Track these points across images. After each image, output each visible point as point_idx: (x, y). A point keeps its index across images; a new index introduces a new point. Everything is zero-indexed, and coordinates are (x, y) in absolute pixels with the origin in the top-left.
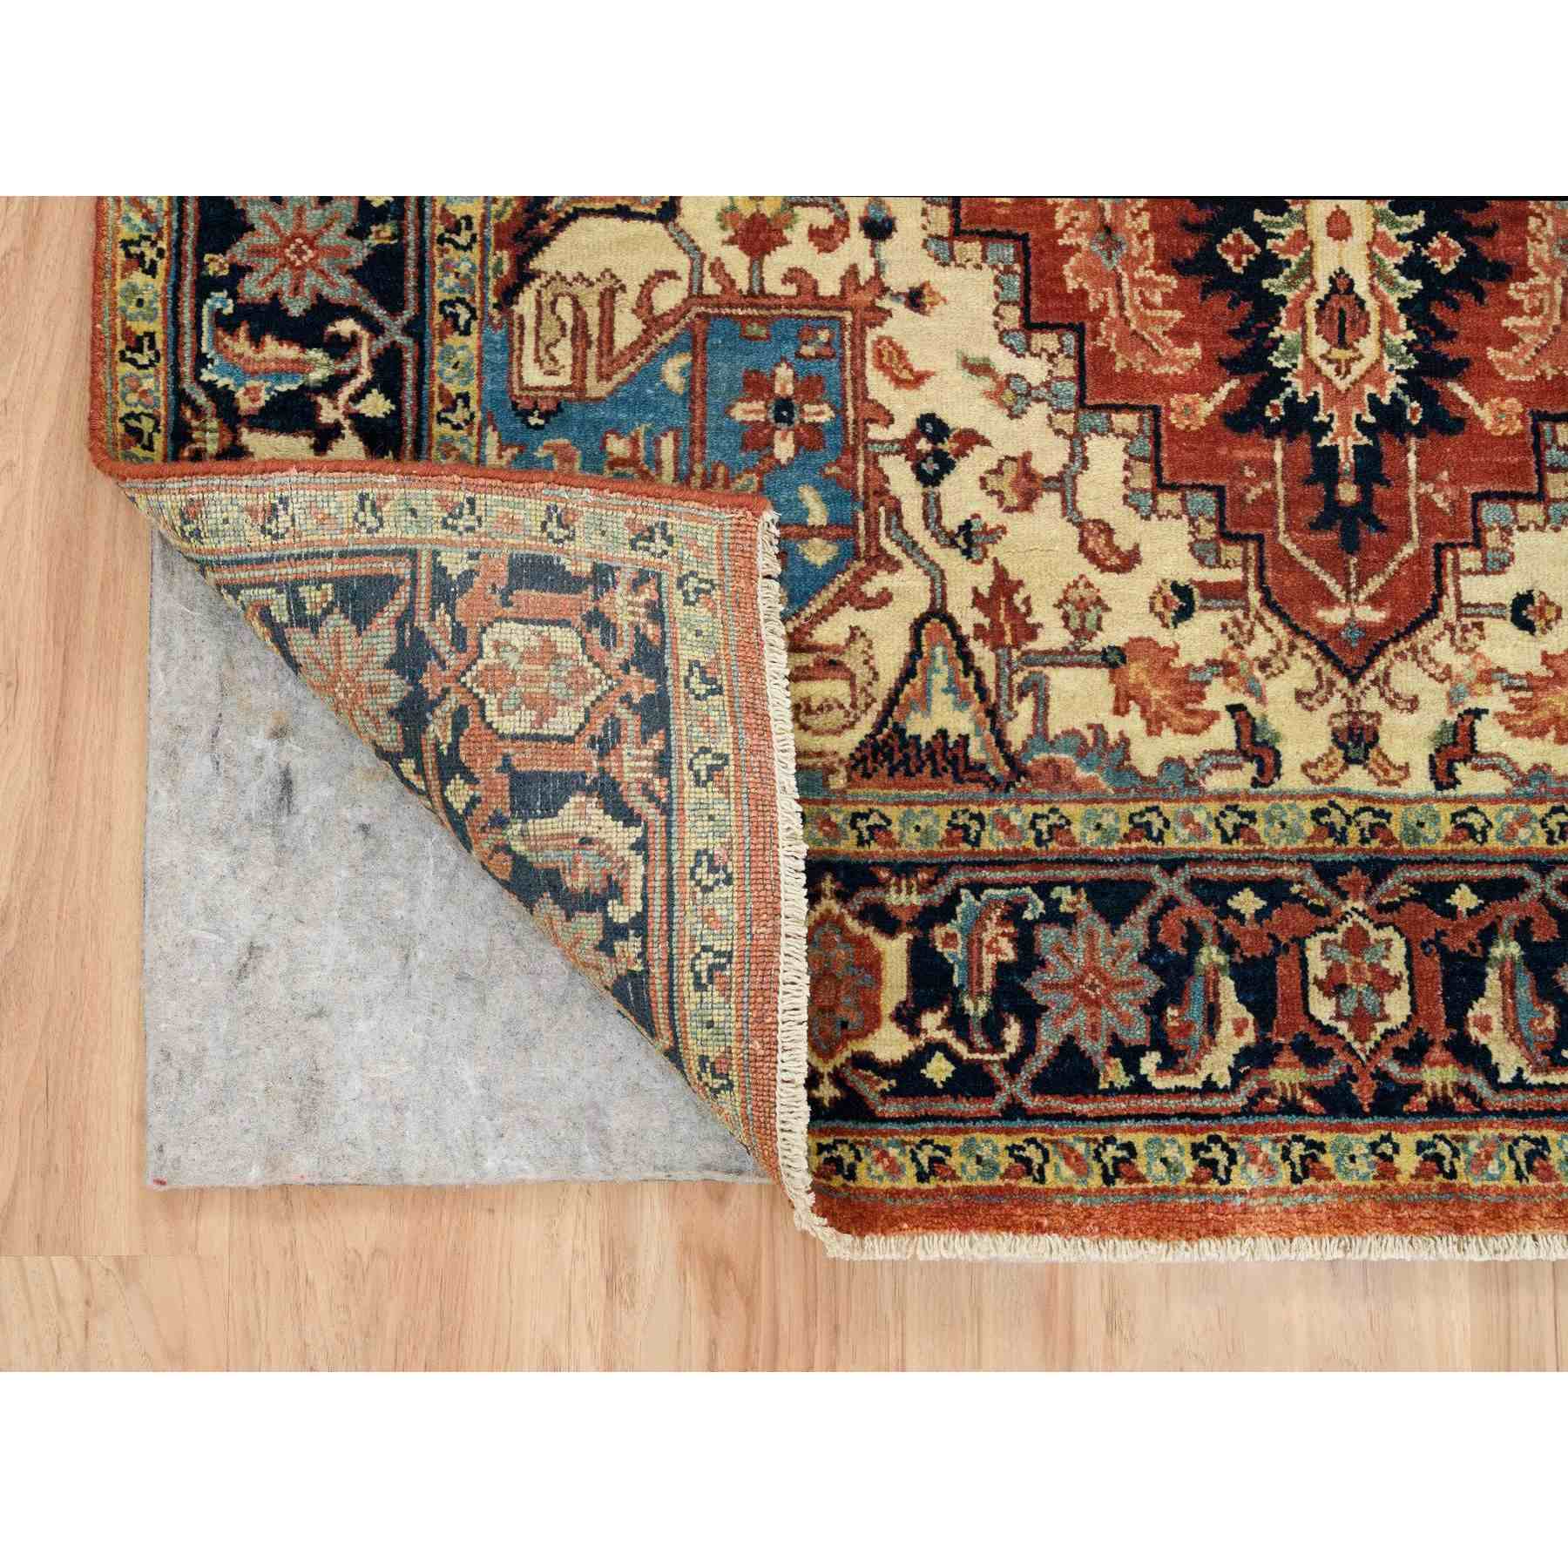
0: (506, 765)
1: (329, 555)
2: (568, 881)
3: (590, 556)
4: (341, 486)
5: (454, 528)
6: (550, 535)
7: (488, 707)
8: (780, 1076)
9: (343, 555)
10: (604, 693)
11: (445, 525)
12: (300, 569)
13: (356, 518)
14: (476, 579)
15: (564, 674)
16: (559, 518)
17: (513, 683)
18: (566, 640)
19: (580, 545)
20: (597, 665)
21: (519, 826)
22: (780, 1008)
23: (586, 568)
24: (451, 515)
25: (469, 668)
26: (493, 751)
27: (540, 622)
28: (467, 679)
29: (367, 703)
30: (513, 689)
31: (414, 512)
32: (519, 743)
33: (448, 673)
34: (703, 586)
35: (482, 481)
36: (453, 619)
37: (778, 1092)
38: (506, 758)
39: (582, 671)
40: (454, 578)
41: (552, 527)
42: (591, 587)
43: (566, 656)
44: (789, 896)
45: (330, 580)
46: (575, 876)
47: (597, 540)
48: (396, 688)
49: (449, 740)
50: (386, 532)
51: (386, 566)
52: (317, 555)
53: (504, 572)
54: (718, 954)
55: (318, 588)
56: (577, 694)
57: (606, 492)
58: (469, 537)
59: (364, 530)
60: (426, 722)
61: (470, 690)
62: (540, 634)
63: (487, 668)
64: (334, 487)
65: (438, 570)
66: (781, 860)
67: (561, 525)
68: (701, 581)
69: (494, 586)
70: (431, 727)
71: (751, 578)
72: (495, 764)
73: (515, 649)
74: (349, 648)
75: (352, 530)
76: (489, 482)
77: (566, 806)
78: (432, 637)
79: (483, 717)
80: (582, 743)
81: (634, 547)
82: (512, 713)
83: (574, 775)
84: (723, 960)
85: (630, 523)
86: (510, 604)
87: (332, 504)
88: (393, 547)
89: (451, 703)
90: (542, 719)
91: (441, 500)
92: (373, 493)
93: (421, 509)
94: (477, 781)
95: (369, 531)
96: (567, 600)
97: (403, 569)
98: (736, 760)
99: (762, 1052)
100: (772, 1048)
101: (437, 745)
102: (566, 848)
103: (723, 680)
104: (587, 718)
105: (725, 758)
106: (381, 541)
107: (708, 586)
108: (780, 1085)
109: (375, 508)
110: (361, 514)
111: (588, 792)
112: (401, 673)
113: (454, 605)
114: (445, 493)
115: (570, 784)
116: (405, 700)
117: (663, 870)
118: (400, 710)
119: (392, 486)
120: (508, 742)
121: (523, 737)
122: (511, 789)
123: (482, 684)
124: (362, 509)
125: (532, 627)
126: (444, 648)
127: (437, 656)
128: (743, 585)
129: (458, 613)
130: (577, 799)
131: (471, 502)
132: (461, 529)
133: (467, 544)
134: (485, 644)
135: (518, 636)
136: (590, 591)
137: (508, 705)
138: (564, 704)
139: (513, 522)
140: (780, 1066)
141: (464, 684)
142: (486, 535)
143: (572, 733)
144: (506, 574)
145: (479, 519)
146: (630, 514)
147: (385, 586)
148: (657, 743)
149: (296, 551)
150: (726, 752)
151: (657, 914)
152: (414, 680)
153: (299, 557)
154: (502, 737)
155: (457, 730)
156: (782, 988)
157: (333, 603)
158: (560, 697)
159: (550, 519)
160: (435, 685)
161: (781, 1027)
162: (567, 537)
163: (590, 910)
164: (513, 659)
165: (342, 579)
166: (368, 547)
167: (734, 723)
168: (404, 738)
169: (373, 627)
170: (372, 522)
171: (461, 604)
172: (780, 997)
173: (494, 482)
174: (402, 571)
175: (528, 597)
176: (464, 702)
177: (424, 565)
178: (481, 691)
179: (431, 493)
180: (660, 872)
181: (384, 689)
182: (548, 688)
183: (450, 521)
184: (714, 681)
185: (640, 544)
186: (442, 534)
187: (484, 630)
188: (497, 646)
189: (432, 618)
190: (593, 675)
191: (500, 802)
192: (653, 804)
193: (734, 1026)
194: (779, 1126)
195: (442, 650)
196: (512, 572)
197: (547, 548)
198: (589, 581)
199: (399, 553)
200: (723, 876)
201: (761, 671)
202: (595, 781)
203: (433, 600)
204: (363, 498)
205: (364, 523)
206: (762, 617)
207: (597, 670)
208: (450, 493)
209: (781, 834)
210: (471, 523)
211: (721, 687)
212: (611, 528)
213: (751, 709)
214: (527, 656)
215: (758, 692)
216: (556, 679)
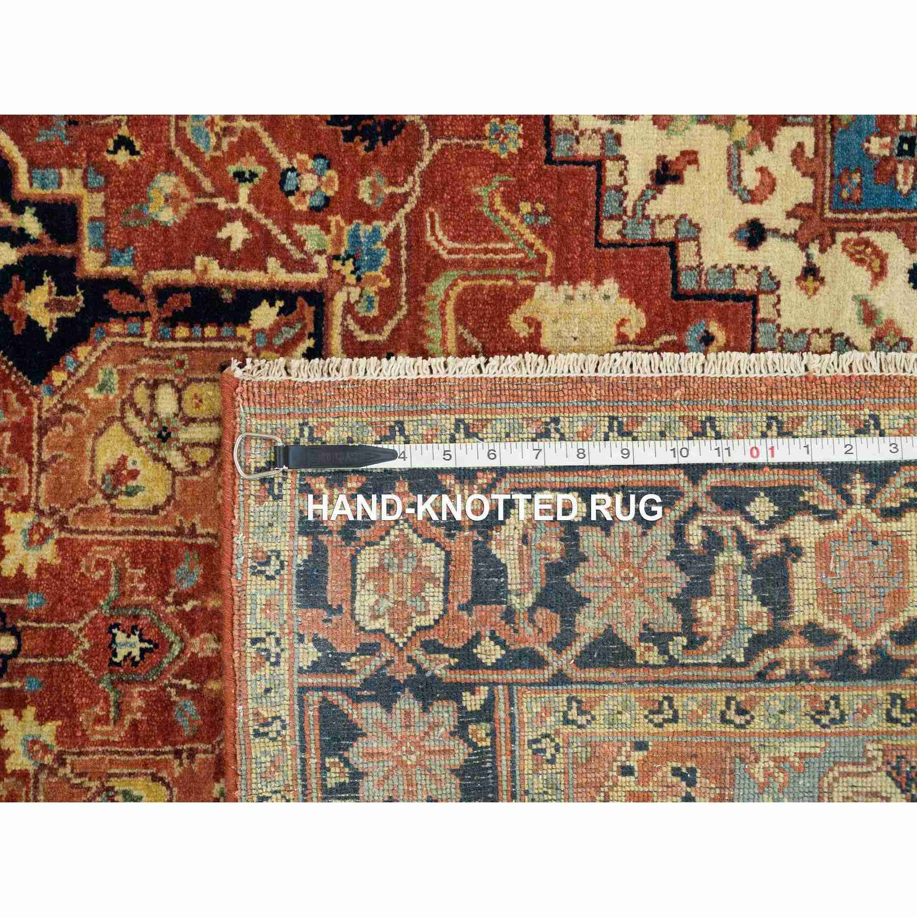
0: (467, 608)
1: (304, 761)
2: (555, 556)
3: (292, 537)
4: (248, 753)
5: (278, 655)
6: (277, 572)
7: (423, 624)
8: (699, 374)
9: (303, 749)
10: (410, 527)
11: (277, 663)
12: (314, 786)
13: (274, 739)
14: (320, 636)
15: (396, 561)
16: (261, 564)
17: (404, 603)
18: (367, 560)
19: (283, 545)
20: (388, 533)
21: (513, 597)
22: (650, 375)
23: (303, 542)
24: (268, 659)
25: (392, 640)
26: (456, 619)
27: (354, 581)
28: (400, 641)
29: (419, 731)
30: (409, 603)
31: (268, 690)
32: (450, 597)
33: (396, 658)
34: (306, 433)
35: (236, 633)
36: (354, 655)
37: (711, 376)
38: (461, 608)
39: (393, 545)
40: (320, 654)
41: (270, 571)
42: (320, 537)
43: (381, 560)
44: (566, 370)
45: (323, 759)
46: (552, 550)
47: (277, 530)
48: (407, 702)
49: (447, 656)
50: (284, 713)
51: (312, 713)
52: (303, 771)
53: (312, 613)
54: (611, 428)
55: (329, 770)
56: (412, 549)
57: (235, 522)
58: (285, 643)
59: (283, 732)
60: (433, 677)
61: (409, 639)
62: (363, 581)
63: (391, 626)
64: (249, 759)
65: (315, 668)
66: (538, 375)
67: (267, 563)
68: (302, 435)
69: (325, 621)
70: (437, 672)
71: (293, 388)
72: (466, 617)
73: (377, 602)
74: (375, 745)
75: (284, 743)
76: (236, 627)
77: (498, 556)
78: (368, 672)
79: (430, 627)
80: (451, 544)
81: (279, 497)
82: (427, 604)
83: (475, 551)
84: (615, 423)
85: (260, 501)
86: (340, 608)
87: (263, 759)
88: (296, 707)
89: (419, 655)
90: (432, 578)
91: (256, 667)
92: (253, 726)
93: (264, 685)
94: (478, 633)
95: (284, 727)
96: (332, 559)
97: (314, 698)
98: (460, 413)
99: (683, 389)
100: (680, 381)
101: (451, 668)
102: (530, 557)
103: (391, 420)
104: (431, 540)
105: (458, 421)
106: (292, 717)
107: (306, 429)
108: (706, 374)
109: (266, 724)
110: (271, 735)
111: (488, 538)
112: (394, 699)
113: (343, 654)
114: (249, 665)
115: (482, 554)
116: (416, 697)
117: (548, 475)
118: (424, 700)
119: (246, 710)
120: (449, 606)
121: (445, 594)
122: (485, 603)
123: (405, 629)
124: (266, 734)
125: (358, 588)
126: (377, 662)
127: (382, 667)
128: (301, 396)
129: (349, 651)
130: (493, 547)
131: (254, 641)
132: (278, 650)
133: (291, 645)
134: (373, 628)
135: (366, 599)
136: (323, 538)
137: (420, 605)
138: (420, 560)
139: (268, 605)
140: (692, 374)
141: (405, 644)
142: (282, 628)
143: (443, 553)
144: (314, 611)
145: (269, 634)
146: (251, 501)
147: (328, 711)
148: (449, 481)
149: (300, 789)
150: (453, 421)
151: (580, 480)
152: (400, 687)
153: (304, 786)
154: (445, 611)
155: (440, 649)
156: (635, 375)
157: (340, 757)
158: (415, 564)
159: (262, 572)
160: (405, 669)
161: (664, 374)
162: (278, 557)
163: (576, 537)
164: (385, 604)
165: (322, 749)
166: (297, 728)
167: (428, 412)
168: (446, 699)
169: (359, 722)
170: (277, 725)
171: (341, 649)
172: (642, 375)
173: (236, 622)
174: (316, 699)
175: (334, 591)
176: (418, 644)
177: (310, 681)
178: (410, 629)
179: (249, 676)
180: (549, 477)
181: (408, 714)
182: (408, 573)
183: (273, 660)
184: (392, 428)
185: (276, 492)
186: (284, 666)
187: (362, 629)
188: (375, 617)
189: (353, 672)
190: (396, 536)
191: (494, 612)
192: (498, 485)
193: (665, 414)
194: (737, 375)
195: (378, 663)
196: (313, 605)
197: (289, 577)
198: (315, 539)
199: (302, 703)
200: (553, 424)
201: (376, 384)
202: (480, 533)
203: (339, 672)
204: (257, 734)
205: (278, 732)
206: (326, 378)
207: (392, 532)
208: (249, 660)
209: (518, 375)
210: (273, 641)
211: (397, 422)
212: (265, 519)
213: (413, 396)
214: (382, 592)
215: (398, 387)
216: (400, 566)
